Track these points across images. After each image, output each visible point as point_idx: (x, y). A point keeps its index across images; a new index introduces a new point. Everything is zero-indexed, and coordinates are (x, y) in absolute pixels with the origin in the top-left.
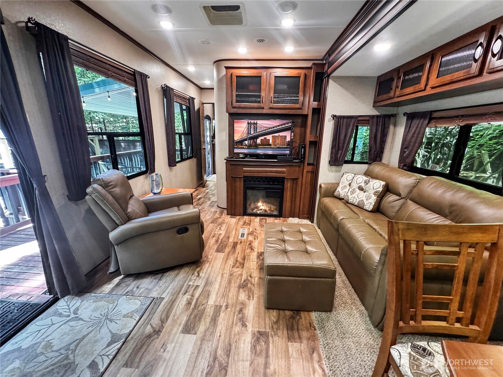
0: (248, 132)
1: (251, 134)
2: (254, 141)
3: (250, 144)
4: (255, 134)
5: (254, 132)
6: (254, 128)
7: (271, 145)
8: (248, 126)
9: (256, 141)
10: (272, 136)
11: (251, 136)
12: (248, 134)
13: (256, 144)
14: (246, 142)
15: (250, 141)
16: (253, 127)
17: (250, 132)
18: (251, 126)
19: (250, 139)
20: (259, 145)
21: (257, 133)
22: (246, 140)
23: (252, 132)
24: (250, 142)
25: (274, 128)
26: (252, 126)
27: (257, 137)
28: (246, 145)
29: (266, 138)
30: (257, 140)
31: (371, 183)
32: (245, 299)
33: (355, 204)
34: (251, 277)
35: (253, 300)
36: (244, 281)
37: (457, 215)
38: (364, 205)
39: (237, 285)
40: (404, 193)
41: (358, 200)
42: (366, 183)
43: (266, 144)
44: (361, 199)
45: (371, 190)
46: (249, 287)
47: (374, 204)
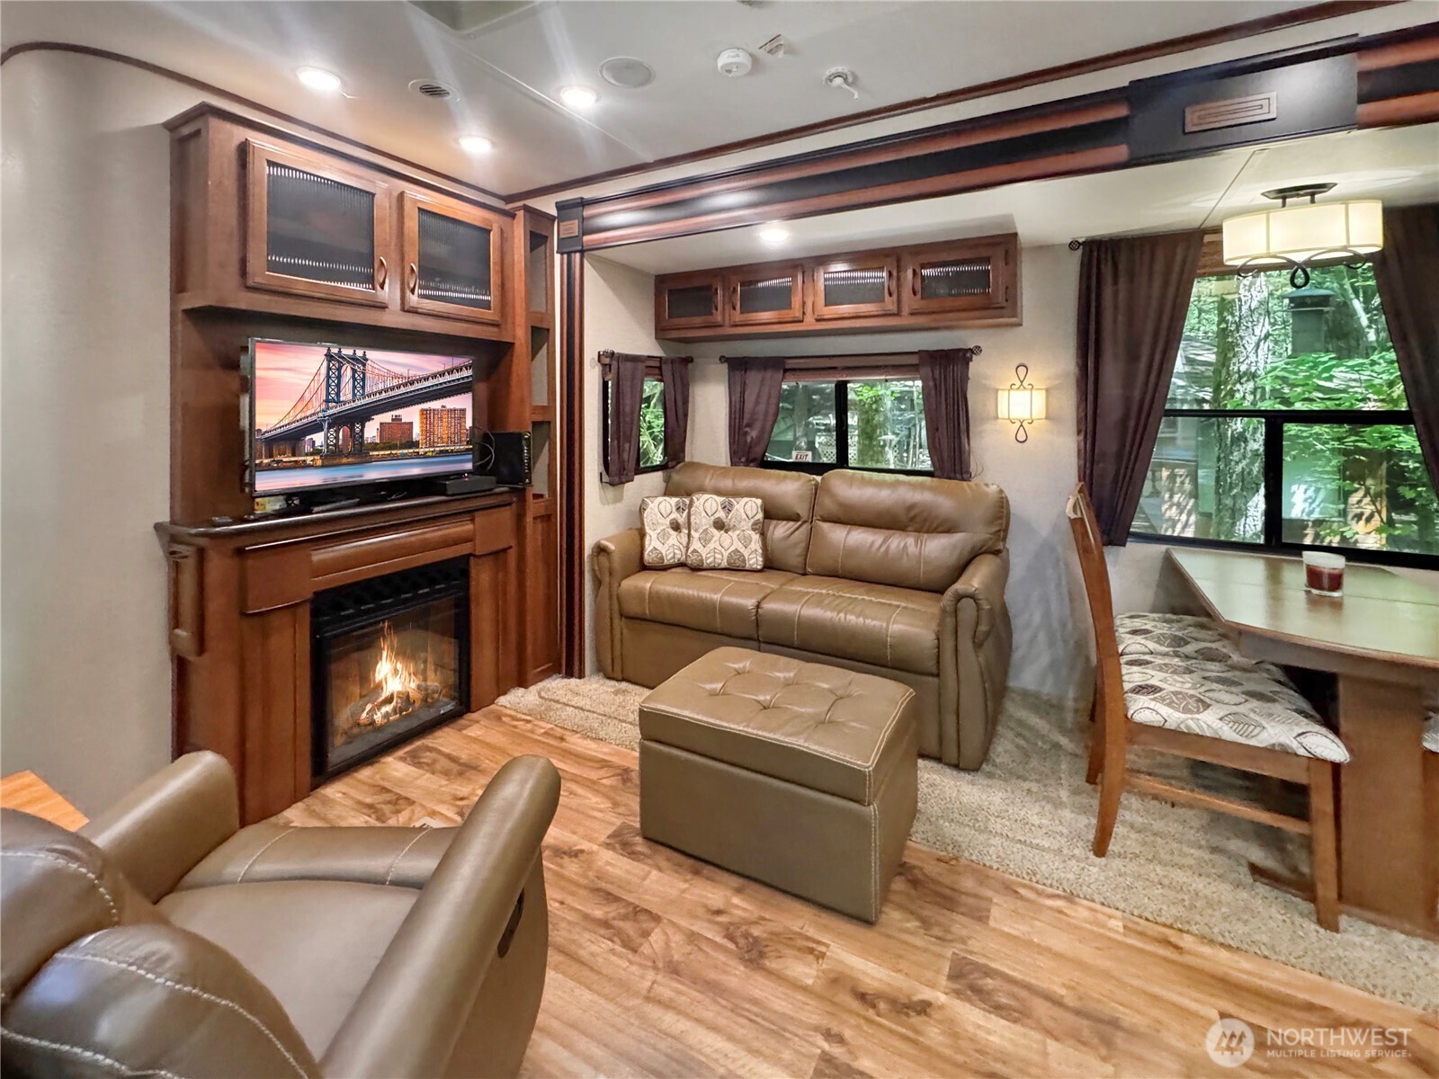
0: (328, 394)
1: (338, 402)
2: (352, 429)
3: (336, 445)
4: (358, 403)
5: (354, 395)
6: (354, 379)
7: (416, 444)
8: (329, 369)
9: (362, 431)
10: (422, 410)
11: (339, 409)
12: (327, 401)
13: (362, 444)
14: (319, 438)
15: (337, 432)
16: (349, 373)
17: (338, 394)
18: (339, 369)
19: (337, 421)
20: (375, 447)
21: (367, 400)
22: (315, 427)
23: (346, 393)
24: (337, 438)
25: (426, 379)
26: (347, 373)
27: (364, 415)
28: (316, 452)
29: (397, 419)
30: (363, 427)
31: (737, 506)
32: (815, 966)
33: (722, 566)
34: (719, 912)
35: (827, 946)
36: (731, 938)
37: (925, 520)
38: (744, 561)
39: (742, 968)
40: (802, 510)
41: (726, 554)
42: (727, 508)
43: (398, 439)
44: (733, 548)
45: (743, 523)
46: (765, 935)
47: (760, 551)
